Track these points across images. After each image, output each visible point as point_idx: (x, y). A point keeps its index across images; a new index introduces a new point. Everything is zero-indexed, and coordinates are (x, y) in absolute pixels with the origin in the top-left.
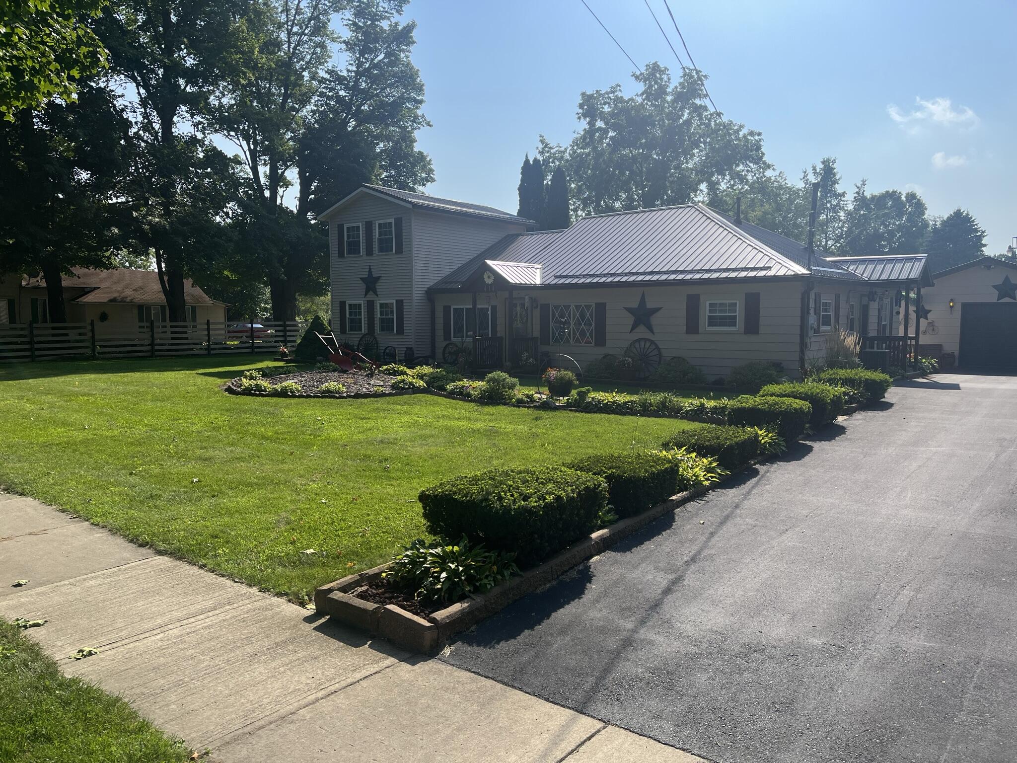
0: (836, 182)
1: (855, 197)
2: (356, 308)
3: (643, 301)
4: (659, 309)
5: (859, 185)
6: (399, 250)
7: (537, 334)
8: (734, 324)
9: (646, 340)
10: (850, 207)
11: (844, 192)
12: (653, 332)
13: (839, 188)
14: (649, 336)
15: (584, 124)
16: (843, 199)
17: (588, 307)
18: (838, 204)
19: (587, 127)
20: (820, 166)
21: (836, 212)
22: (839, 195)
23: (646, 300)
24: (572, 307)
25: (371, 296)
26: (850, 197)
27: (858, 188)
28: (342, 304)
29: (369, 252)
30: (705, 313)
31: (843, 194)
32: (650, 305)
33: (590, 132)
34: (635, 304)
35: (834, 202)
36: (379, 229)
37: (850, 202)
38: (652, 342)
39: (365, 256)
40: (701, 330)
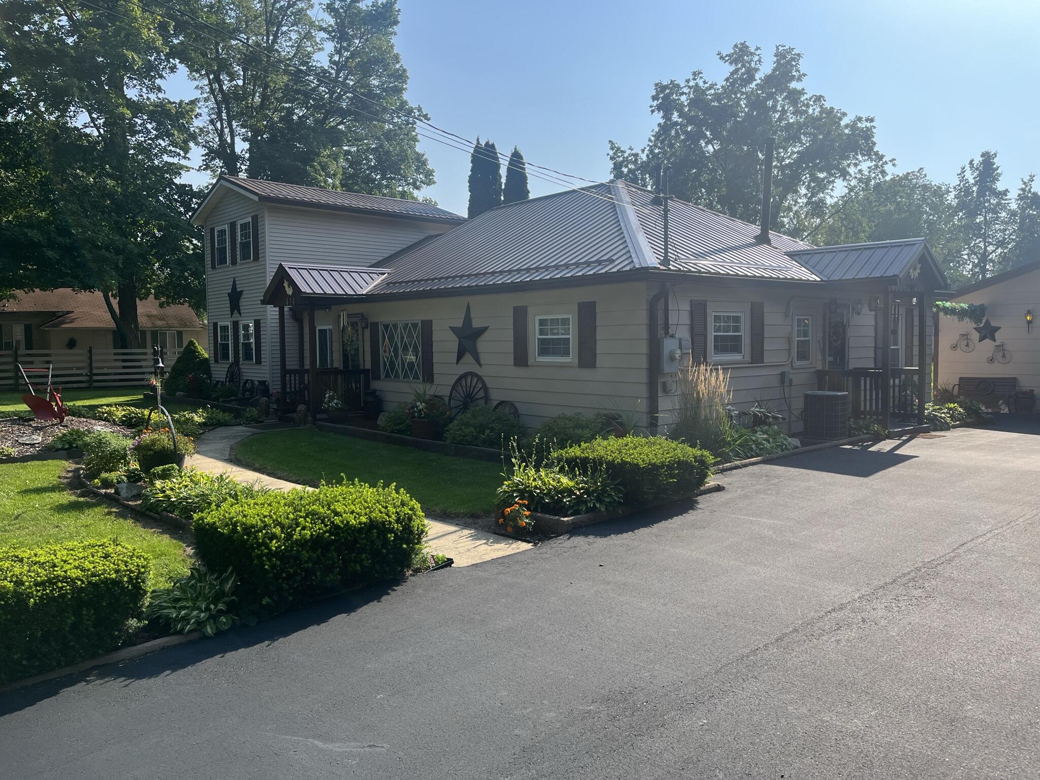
0: (995, 179)
1: (1019, 195)
2: (225, 328)
3: (468, 319)
4: (486, 329)
5: (1026, 180)
6: (256, 258)
7: (368, 365)
8: (566, 353)
9: (473, 374)
10: (1014, 206)
11: (1007, 190)
12: (480, 365)
13: (1000, 186)
14: (475, 369)
15: (658, 118)
16: (1005, 198)
17: (415, 325)
18: (999, 204)
19: (662, 121)
20: (978, 160)
21: (996, 212)
22: (1000, 193)
23: (472, 316)
24: (400, 325)
25: (236, 317)
26: (1013, 194)
27: (1025, 183)
28: (215, 325)
29: (234, 262)
30: (534, 335)
31: (1005, 192)
32: (476, 324)
33: (664, 129)
34: (459, 324)
35: (994, 201)
36: (241, 230)
37: (1013, 201)
38: (480, 378)
39: (230, 266)
40: (531, 361)
